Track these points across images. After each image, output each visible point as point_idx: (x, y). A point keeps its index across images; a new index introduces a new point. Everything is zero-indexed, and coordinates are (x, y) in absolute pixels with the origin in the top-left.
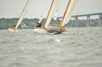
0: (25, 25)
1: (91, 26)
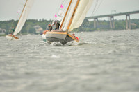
0: (41, 29)
1: (132, 29)
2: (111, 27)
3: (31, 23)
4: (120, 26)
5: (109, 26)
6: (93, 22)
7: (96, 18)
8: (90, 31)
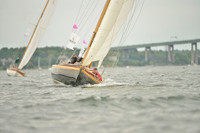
1: (199, 63)
2: (170, 60)
3: (55, 52)
4: (182, 59)
5: (167, 59)
6: (143, 52)
7: (148, 47)
8: (140, 65)
